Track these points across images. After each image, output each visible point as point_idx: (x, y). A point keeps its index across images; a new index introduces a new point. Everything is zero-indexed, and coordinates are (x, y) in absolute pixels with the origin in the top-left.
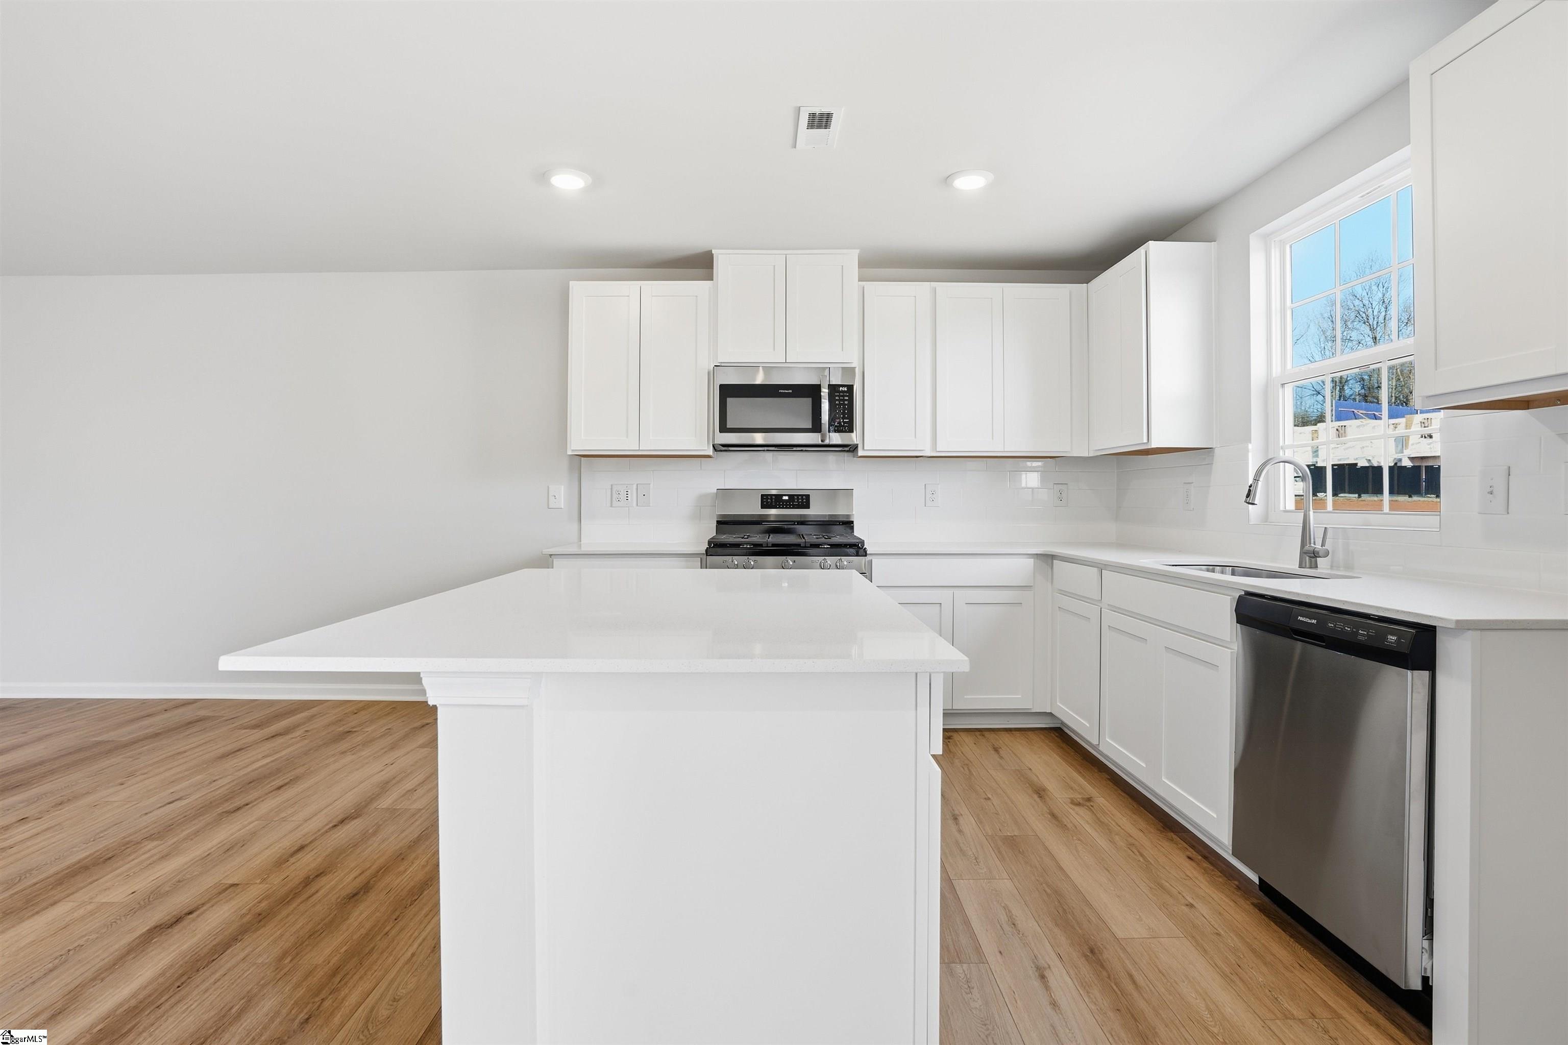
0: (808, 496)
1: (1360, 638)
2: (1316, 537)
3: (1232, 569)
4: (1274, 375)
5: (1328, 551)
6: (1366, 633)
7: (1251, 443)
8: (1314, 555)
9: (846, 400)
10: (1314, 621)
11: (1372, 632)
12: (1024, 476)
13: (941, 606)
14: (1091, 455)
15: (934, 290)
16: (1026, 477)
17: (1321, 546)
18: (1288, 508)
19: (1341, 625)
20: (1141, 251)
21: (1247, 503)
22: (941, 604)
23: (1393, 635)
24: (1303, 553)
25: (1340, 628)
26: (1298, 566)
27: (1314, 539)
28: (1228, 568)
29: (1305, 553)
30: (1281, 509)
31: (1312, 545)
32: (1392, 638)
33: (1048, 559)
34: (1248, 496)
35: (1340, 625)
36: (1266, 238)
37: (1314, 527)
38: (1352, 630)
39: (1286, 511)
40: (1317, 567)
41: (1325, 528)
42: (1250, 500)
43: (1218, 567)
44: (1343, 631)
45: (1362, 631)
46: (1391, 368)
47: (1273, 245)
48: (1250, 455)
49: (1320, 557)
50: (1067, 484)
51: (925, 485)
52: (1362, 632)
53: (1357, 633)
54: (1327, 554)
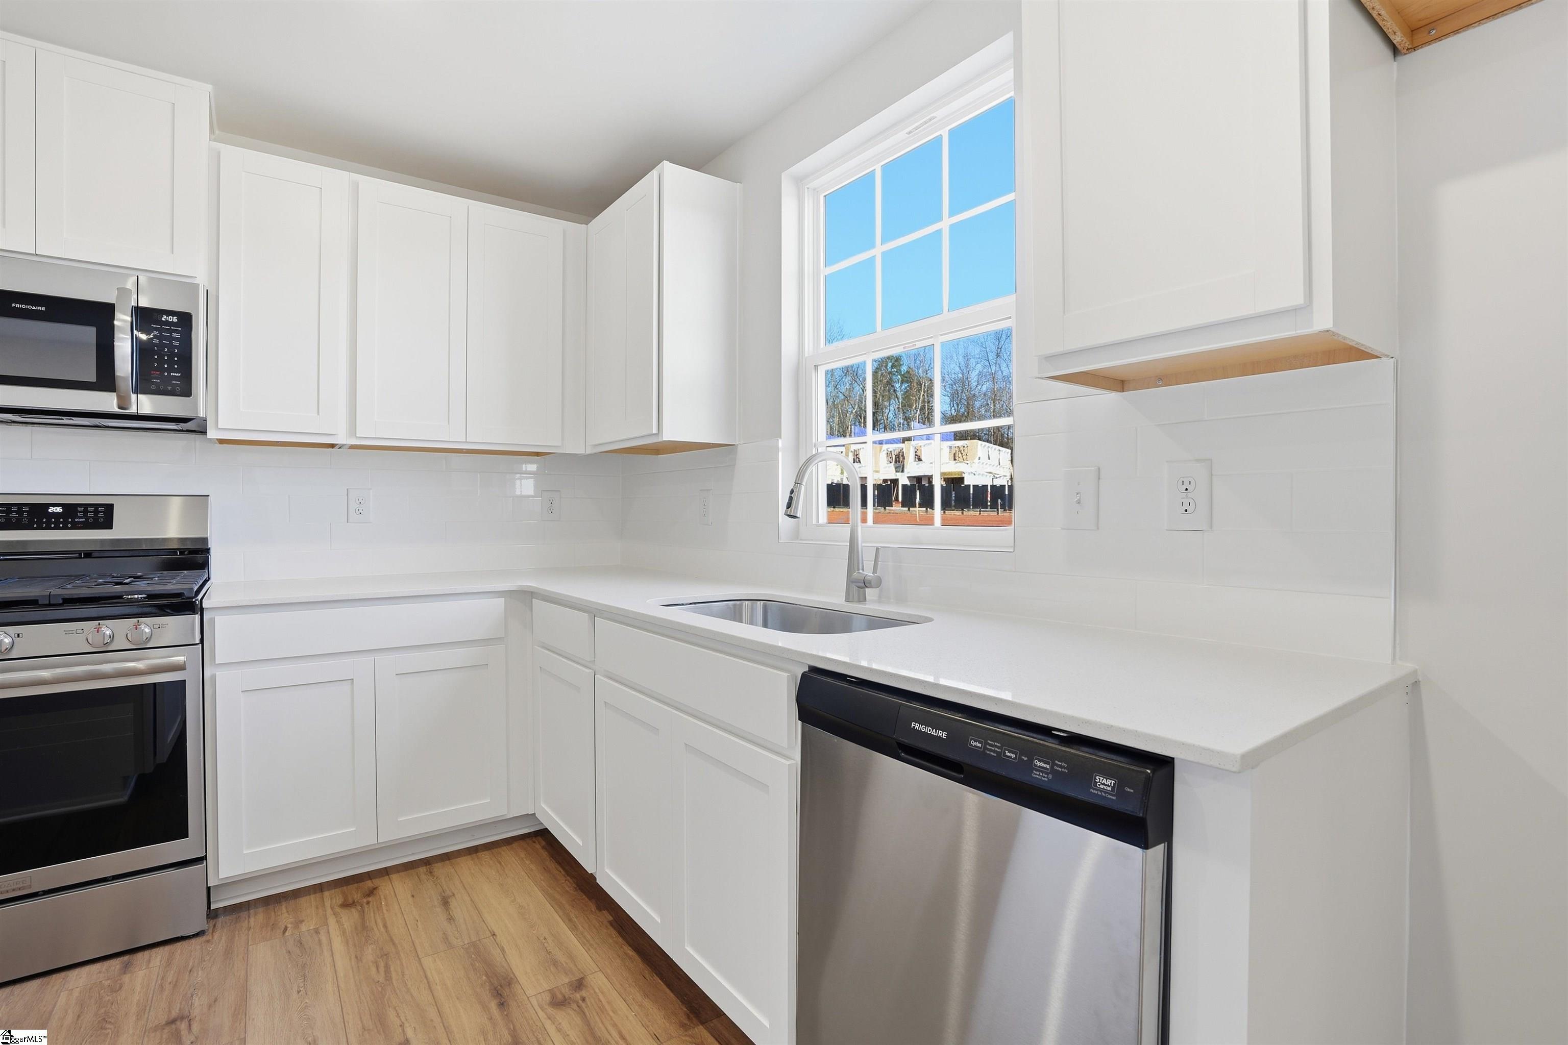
0: (109, 508)
1: (1036, 775)
2: (864, 559)
3: (763, 603)
4: (806, 355)
5: (880, 578)
6: (1048, 767)
7: (781, 438)
8: (865, 584)
9: (176, 339)
10: (943, 734)
11: (1061, 767)
12: (518, 482)
13: (352, 683)
14: (588, 452)
15: (355, 187)
16: (521, 483)
17: (873, 573)
18: (821, 522)
19: (996, 746)
20: (654, 173)
21: (788, 515)
22: (353, 679)
23: (1108, 776)
24: (850, 581)
25: (994, 751)
26: (844, 599)
27: (863, 563)
28: (759, 602)
29: (852, 582)
30: (814, 523)
31: (861, 571)
32: (1105, 783)
33: (526, 596)
34: (789, 505)
35: (994, 748)
36: (799, 181)
37: (862, 546)
38: (1020, 757)
39: (819, 526)
40: (865, 600)
41: (877, 549)
42: (791, 511)
43: (747, 602)
44: (1001, 759)
45: (1040, 761)
46: (943, 344)
47: (806, 194)
48: (780, 454)
49: (871, 587)
50: (559, 491)
51: (347, 490)
52: (1042, 764)
53: (1030, 766)
54: (878, 583)
